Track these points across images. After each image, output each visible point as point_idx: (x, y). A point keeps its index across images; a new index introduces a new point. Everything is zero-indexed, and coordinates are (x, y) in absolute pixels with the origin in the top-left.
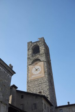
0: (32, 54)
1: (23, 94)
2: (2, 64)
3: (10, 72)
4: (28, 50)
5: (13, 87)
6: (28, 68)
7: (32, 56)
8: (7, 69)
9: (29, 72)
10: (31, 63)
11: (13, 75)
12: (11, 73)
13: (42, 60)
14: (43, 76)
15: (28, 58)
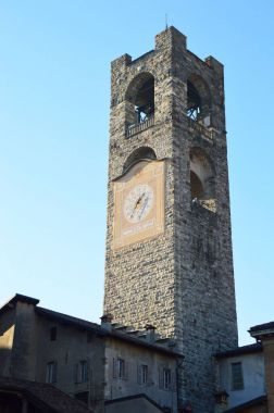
0: (126, 125)
4: (114, 103)
6: (111, 193)
7: (127, 136)
9: (113, 212)
10: (120, 171)
13: (159, 155)
14: (160, 229)
15: (114, 146)
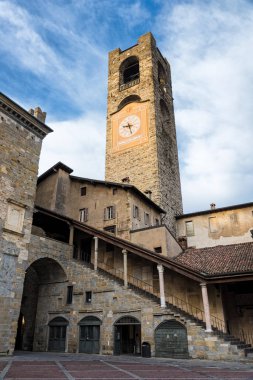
0: (120, 85)
1: (86, 186)
2: (4, 106)
3: (36, 128)
4: (110, 74)
5: (60, 170)
7: (120, 90)
8: (23, 119)
9: (111, 133)
10: (116, 109)
11: (44, 135)
12: (40, 131)
13: (143, 98)
14: (146, 139)
15: (110, 96)
